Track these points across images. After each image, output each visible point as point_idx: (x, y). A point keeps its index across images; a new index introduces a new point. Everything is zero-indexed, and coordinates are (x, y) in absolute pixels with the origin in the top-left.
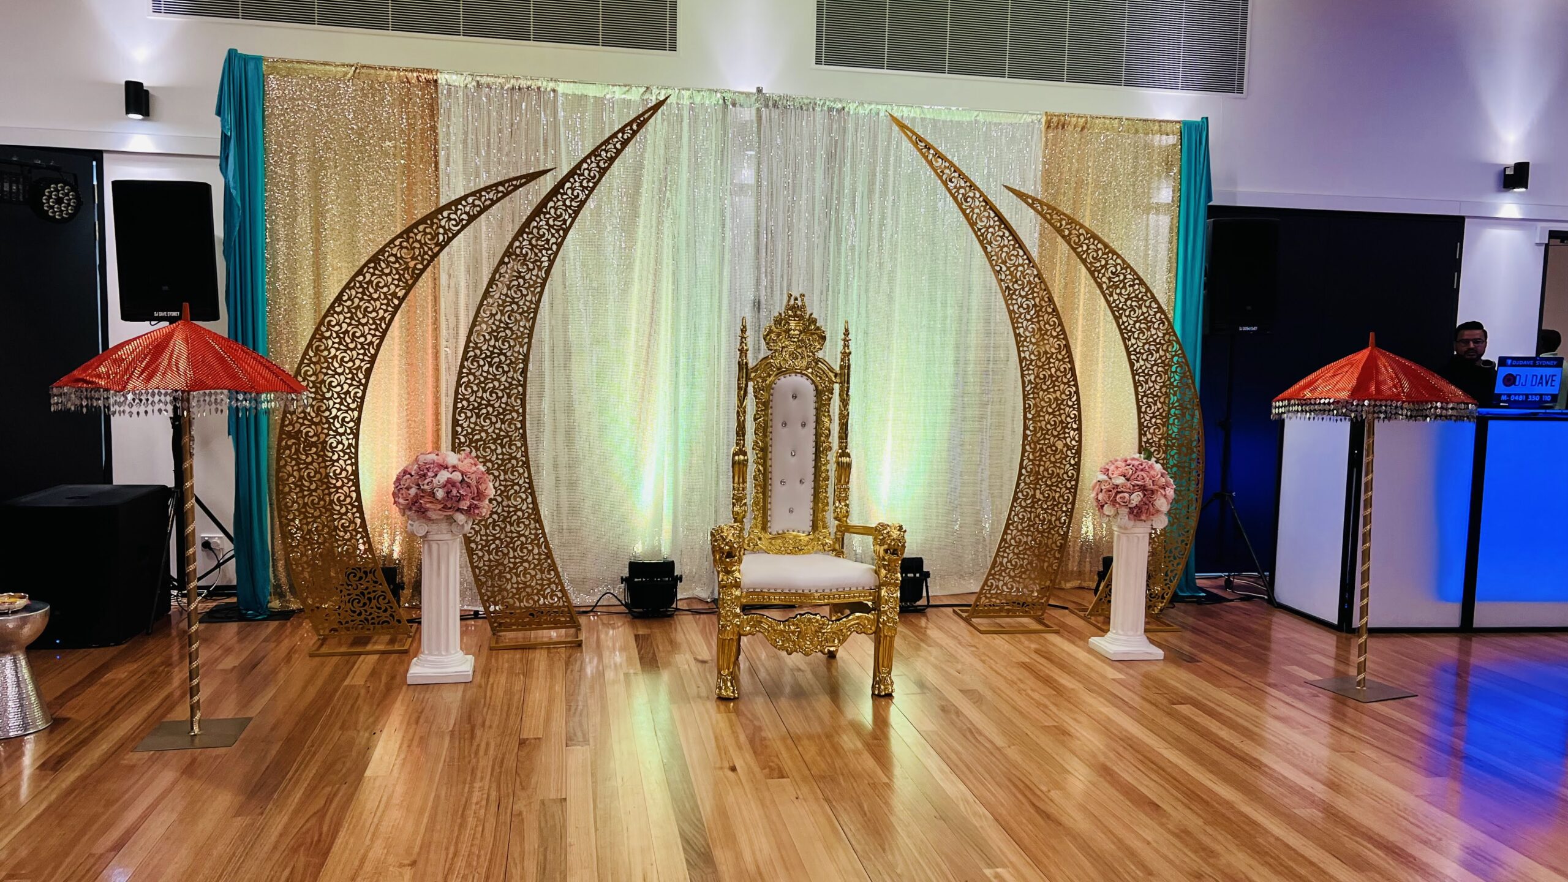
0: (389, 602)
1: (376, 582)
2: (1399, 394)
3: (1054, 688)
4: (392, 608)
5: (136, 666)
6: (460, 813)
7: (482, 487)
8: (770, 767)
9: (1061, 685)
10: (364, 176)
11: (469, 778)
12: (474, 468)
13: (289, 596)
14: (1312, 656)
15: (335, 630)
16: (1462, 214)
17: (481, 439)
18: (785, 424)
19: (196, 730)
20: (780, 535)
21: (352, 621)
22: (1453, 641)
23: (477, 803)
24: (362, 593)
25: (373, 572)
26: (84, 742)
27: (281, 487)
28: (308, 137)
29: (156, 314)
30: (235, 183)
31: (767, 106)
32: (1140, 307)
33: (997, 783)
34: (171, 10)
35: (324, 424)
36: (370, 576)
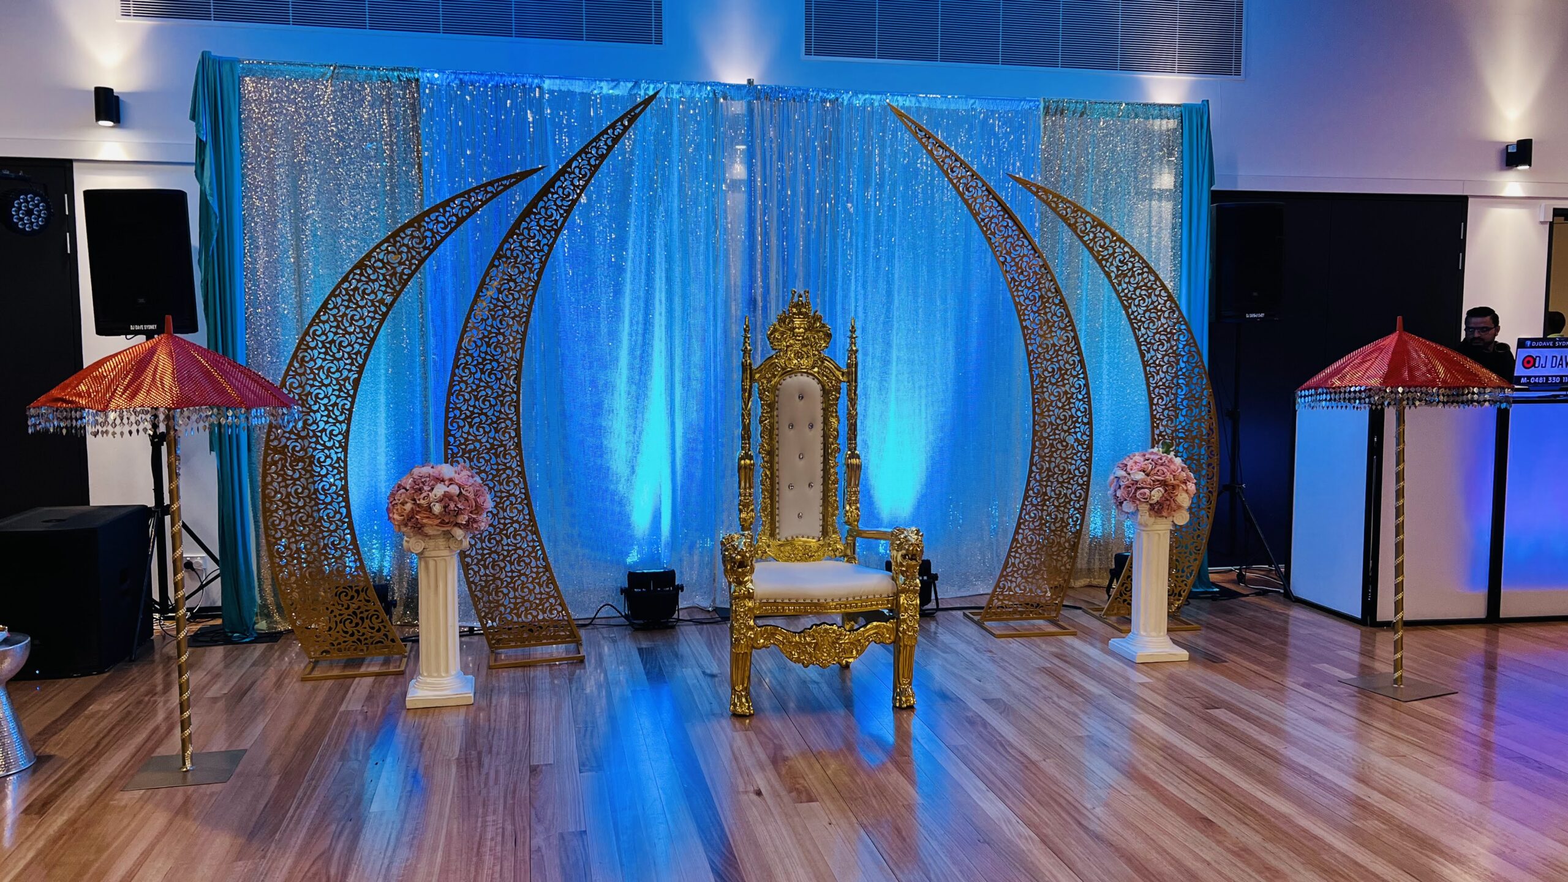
0: (382, 621)
1: (368, 601)
2: (1434, 380)
3: (1082, 695)
4: (385, 627)
5: (121, 696)
6: (475, 850)
7: (480, 500)
8: (797, 789)
9: (1086, 690)
10: (345, 179)
11: (481, 811)
12: (471, 481)
13: (277, 617)
14: (1341, 653)
15: (327, 652)
16: (1465, 194)
17: (475, 449)
18: (791, 426)
19: (188, 765)
20: (789, 542)
21: (345, 642)
22: (1480, 632)
23: (492, 839)
24: (354, 613)
25: (365, 590)
26: (71, 782)
27: (268, 505)
28: (286, 141)
29: (132, 328)
30: (211, 189)
31: (758, 98)
32: (1149, 296)
33: (1038, 801)
34: (142, 12)
35: (311, 438)
36: (362, 595)
